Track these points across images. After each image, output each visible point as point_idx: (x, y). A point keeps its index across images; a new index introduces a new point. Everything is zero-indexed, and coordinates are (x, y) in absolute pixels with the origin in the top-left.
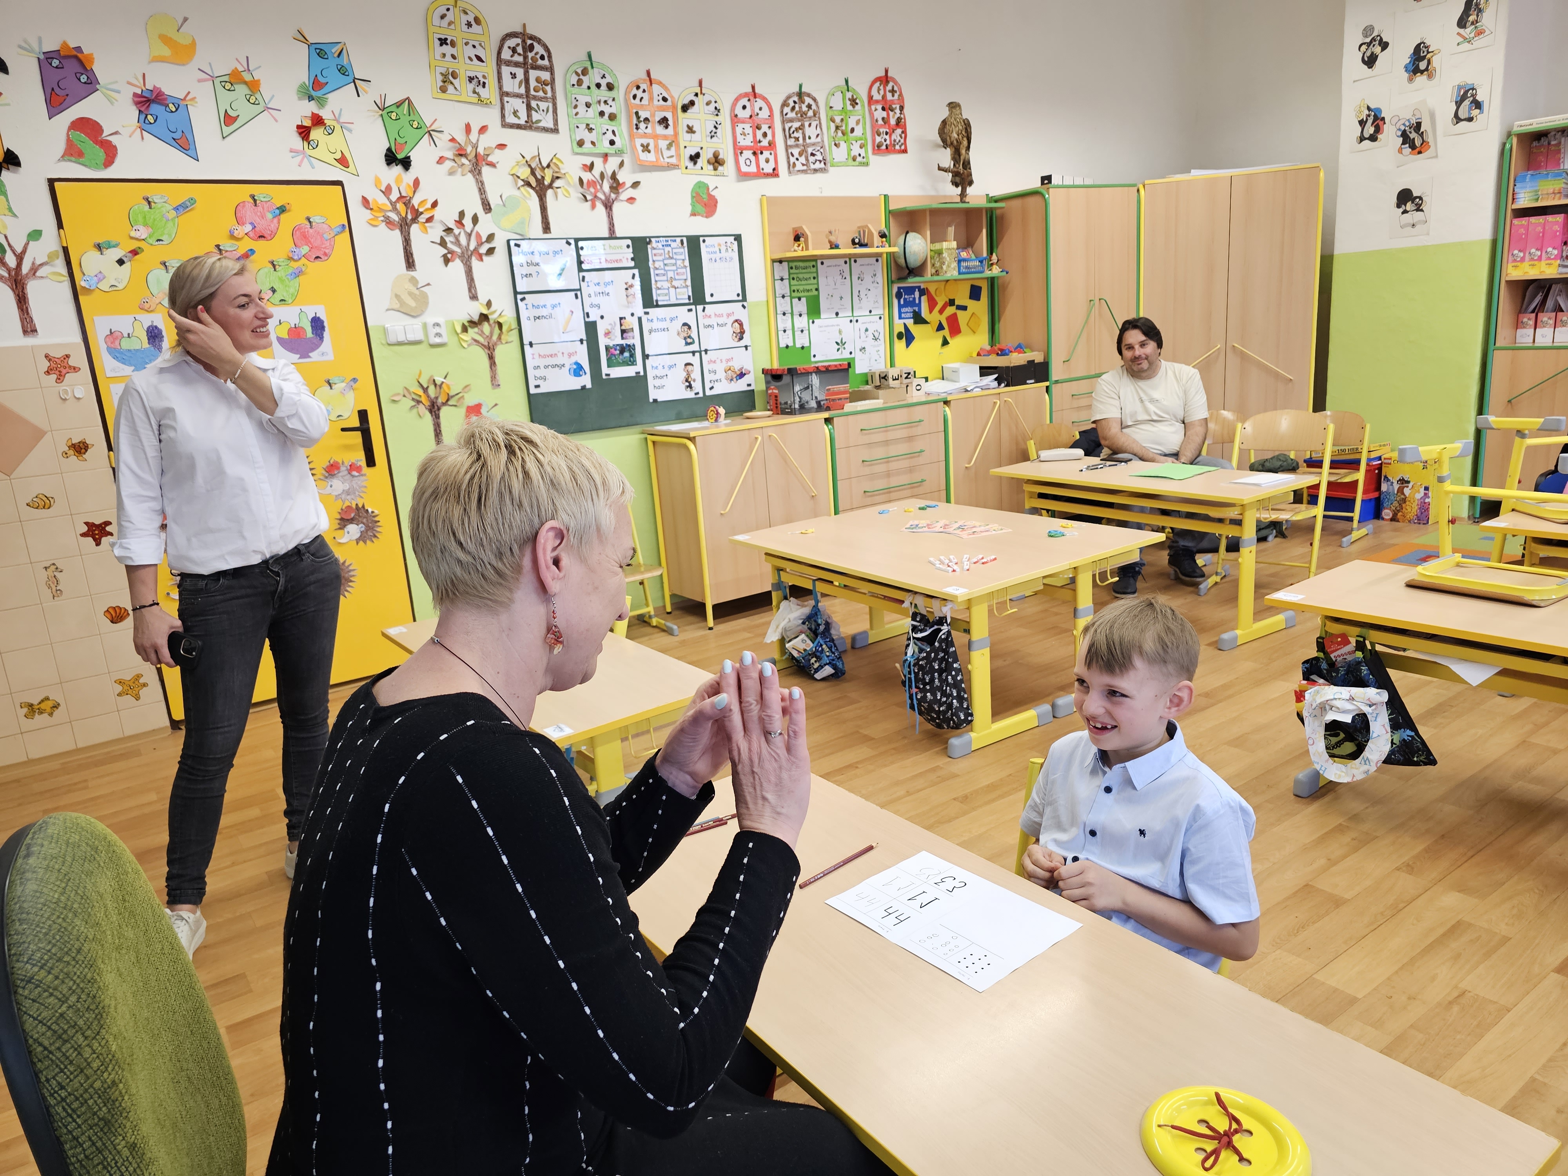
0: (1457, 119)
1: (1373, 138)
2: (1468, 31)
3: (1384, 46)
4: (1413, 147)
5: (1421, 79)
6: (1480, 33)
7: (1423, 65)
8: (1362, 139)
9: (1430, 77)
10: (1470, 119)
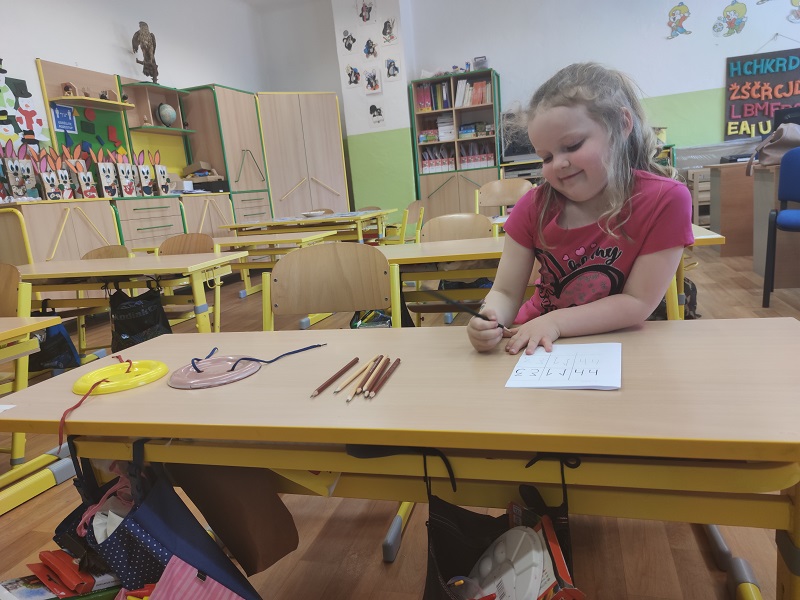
0: (389, 75)
1: (356, 82)
2: (387, 37)
3: (354, 40)
4: (372, 86)
5: (372, 56)
6: (392, 38)
7: (371, 50)
8: (351, 82)
9: (375, 56)
10: (394, 75)
